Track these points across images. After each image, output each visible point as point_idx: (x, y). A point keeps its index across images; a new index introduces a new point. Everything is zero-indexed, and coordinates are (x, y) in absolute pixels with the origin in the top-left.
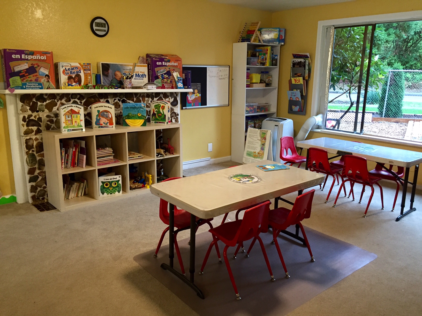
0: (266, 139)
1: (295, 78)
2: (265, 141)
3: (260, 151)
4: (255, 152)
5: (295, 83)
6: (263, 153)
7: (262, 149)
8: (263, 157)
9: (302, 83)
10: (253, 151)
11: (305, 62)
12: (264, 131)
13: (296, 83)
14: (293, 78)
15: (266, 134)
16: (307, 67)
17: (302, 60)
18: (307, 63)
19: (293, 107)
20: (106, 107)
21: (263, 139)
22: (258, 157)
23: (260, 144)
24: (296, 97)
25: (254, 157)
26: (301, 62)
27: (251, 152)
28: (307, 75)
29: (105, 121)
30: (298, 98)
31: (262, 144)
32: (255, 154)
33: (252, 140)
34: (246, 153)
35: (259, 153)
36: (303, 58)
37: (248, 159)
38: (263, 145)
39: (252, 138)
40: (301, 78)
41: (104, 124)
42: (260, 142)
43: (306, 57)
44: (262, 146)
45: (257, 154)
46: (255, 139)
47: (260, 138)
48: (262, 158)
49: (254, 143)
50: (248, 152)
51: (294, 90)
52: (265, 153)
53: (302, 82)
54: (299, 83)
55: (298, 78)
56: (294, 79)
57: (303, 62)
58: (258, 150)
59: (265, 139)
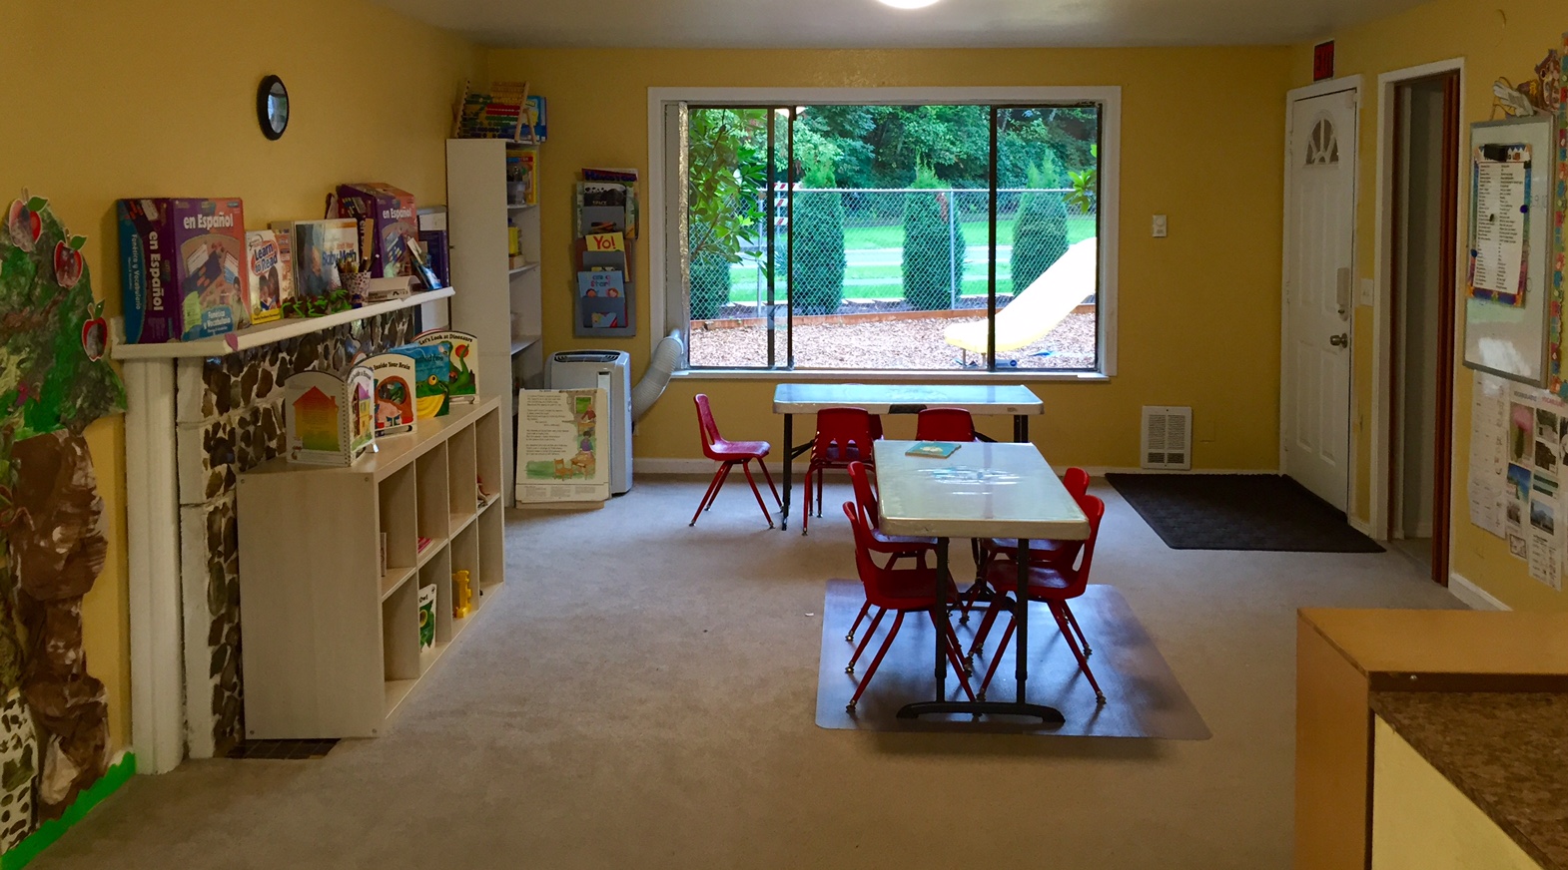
0: (595, 416)
1: (599, 236)
2: (594, 422)
3: (580, 454)
4: (562, 461)
5: (599, 248)
6: (592, 457)
7: (587, 447)
8: (594, 469)
9: (622, 249)
10: (550, 458)
11: (625, 192)
12: (583, 392)
13: (602, 249)
14: (592, 236)
15: (594, 402)
16: (630, 206)
17: (618, 187)
18: (630, 195)
19: (595, 317)
20: (395, 365)
21: (583, 418)
22: (575, 474)
23: (577, 434)
24: (608, 287)
25: (561, 477)
26: (612, 191)
27: (545, 464)
28: (630, 226)
29: (392, 413)
30: (615, 290)
31: (581, 433)
32: (560, 466)
33: (541, 427)
34: (525, 468)
35: (574, 462)
36: (621, 181)
37: (537, 486)
38: (589, 433)
39: (540, 419)
40: (618, 237)
41: (389, 423)
42: (573, 430)
43: (629, 178)
44: (583, 437)
45: (568, 464)
46: (550, 421)
47: (571, 417)
48: (591, 473)
49: (551, 434)
50: (530, 467)
51: (593, 269)
52: (597, 457)
53: (620, 246)
54: (611, 249)
55: (607, 236)
56: (595, 238)
57: (619, 193)
58: (571, 451)
59: (592, 415)
